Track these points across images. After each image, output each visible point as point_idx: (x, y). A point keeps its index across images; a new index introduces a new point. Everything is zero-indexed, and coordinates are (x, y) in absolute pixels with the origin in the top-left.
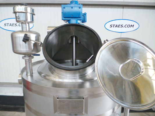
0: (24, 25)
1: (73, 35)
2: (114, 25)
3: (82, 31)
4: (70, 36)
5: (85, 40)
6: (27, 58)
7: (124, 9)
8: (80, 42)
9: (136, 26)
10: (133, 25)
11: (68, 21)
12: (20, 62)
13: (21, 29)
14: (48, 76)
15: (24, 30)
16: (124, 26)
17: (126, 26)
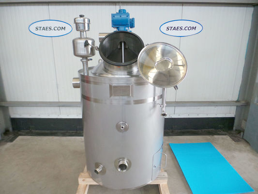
0: (82, 33)
1: (122, 40)
2: (171, 27)
3: (129, 37)
4: (119, 41)
5: (132, 45)
6: (85, 60)
7: (183, 7)
8: (128, 48)
9: (199, 28)
10: (195, 27)
11: (117, 28)
12: (78, 64)
13: (80, 37)
14: (102, 74)
15: (83, 37)
16: (183, 28)
17: (186, 28)
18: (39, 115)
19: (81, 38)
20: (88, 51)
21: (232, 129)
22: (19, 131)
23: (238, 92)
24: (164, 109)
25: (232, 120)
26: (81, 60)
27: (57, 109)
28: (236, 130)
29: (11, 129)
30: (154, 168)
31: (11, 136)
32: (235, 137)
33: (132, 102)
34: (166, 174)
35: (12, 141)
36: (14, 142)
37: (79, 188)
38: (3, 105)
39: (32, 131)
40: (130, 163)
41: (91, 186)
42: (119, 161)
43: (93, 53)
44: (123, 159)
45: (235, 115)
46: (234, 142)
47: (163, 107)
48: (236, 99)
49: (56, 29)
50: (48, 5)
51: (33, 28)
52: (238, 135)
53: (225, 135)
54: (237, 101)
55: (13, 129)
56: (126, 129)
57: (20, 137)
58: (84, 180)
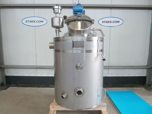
0: (57, 14)
2: (105, 21)
9: (121, 22)
10: (119, 21)
16: (112, 22)
17: (114, 22)
18: (24, 74)
19: (56, 17)
20: (60, 24)
21: (145, 84)
22: (10, 84)
23: (147, 60)
24: (104, 56)
25: (144, 78)
26: (56, 30)
27: (35, 70)
28: (148, 85)
29: (5, 83)
30: (98, 97)
31: (5, 87)
32: (148, 88)
33: (85, 51)
34: (105, 104)
35: (5, 89)
36: (7, 90)
37: (50, 112)
38: (2, 67)
39: (19, 84)
40: (84, 91)
41: (57, 111)
42: (77, 89)
43: (62, 26)
44: (80, 88)
45: (147, 75)
46: (147, 91)
47: (103, 55)
48: (146, 65)
49: (38, 22)
50: (34, 8)
51: (24, 21)
52: (149, 87)
53: (141, 87)
54: (147, 66)
55: (7, 83)
56: (82, 68)
57: (10, 88)
58: (53, 107)
